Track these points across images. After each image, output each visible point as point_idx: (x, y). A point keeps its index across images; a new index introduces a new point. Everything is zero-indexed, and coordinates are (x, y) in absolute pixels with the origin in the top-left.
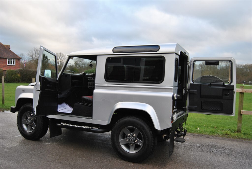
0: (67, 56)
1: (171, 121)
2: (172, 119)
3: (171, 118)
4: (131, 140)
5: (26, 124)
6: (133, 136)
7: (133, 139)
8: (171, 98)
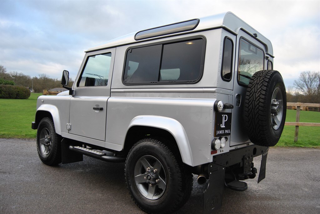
0: (85, 52)
1: (210, 150)
2: (213, 148)
3: (210, 144)
4: (149, 178)
5: (43, 144)
6: (152, 171)
7: (152, 176)
8: (212, 108)
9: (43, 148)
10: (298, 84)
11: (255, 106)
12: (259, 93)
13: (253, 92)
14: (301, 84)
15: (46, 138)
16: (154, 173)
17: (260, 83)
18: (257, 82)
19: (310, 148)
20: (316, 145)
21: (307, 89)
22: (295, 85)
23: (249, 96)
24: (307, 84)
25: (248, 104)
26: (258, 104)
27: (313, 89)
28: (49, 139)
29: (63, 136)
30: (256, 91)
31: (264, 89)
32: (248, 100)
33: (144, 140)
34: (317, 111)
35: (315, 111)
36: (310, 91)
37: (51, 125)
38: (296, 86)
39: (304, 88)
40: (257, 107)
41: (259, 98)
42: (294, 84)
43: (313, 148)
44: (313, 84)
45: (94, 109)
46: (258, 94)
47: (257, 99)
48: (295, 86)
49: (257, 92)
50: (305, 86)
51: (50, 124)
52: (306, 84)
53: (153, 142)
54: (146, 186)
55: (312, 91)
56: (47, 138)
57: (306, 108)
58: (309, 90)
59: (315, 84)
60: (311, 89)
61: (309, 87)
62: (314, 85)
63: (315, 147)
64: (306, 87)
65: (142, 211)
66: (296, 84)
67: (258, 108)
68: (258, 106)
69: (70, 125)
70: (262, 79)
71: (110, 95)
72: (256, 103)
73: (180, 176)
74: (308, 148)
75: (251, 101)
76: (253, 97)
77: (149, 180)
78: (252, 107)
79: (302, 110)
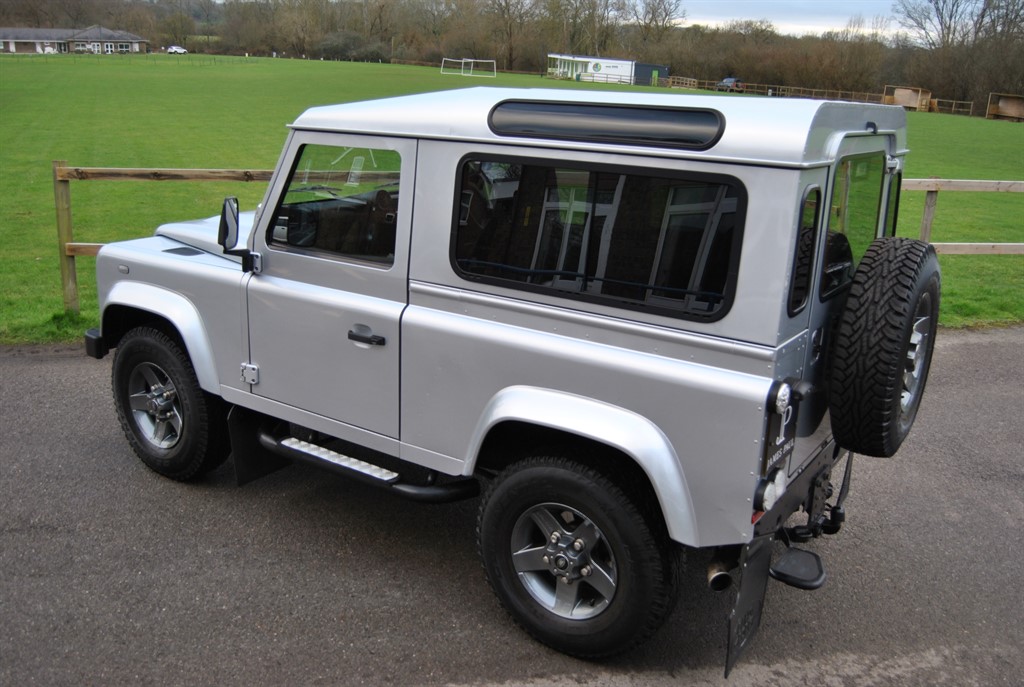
1: (750, 510)
2: (758, 504)
3: (750, 500)
4: (561, 563)
5: (147, 412)
6: (571, 546)
7: (571, 560)
8: (760, 405)
9: (145, 424)
10: (910, 8)
11: (866, 372)
12: (880, 335)
13: (863, 328)
14: (919, 9)
15: (158, 396)
16: (577, 552)
17: (882, 302)
18: (874, 296)
19: (956, 328)
20: (973, 313)
21: (939, 27)
22: (897, 12)
23: (849, 337)
24: (941, 8)
25: (845, 360)
26: (874, 366)
27: (959, 28)
28: (168, 398)
29: (227, 398)
30: (869, 328)
31: (892, 323)
32: (847, 349)
33: (542, 460)
34: (967, 114)
35: (958, 113)
36: (948, 34)
37: (173, 357)
38: (901, 17)
39: (928, 25)
40: (869, 374)
41: (877, 348)
42: (892, 10)
43: (965, 330)
44: (960, 10)
45: (352, 337)
46: (877, 339)
47: (873, 352)
48: (896, 15)
49: (875, 331)
50: (931, 16)
51: (169, 353)
52: (937, 9)
53: (574, 471)
54: (549, 580)
55: (957, 34)
56: (161, 395)
57: (931, 103)
58: (946, 29)
59: (969, 9)
60: (952, 29)
61: (948, 19)
62: (962, 13)
63: (970, 322)
64: (936, 21)
65: (536, 645)
66: (900, 8)
67: (872, 377)
68: (873, 371)
69: (254, 369)
70: (888, 286)
71: (406, 298)
72: (869, 363)
73: (660, 569)
74: (950, 328)
75: (856, 355)
76: (862, 342)
77: (561, 569)
78: (855, 372)
79: (915, 109)
